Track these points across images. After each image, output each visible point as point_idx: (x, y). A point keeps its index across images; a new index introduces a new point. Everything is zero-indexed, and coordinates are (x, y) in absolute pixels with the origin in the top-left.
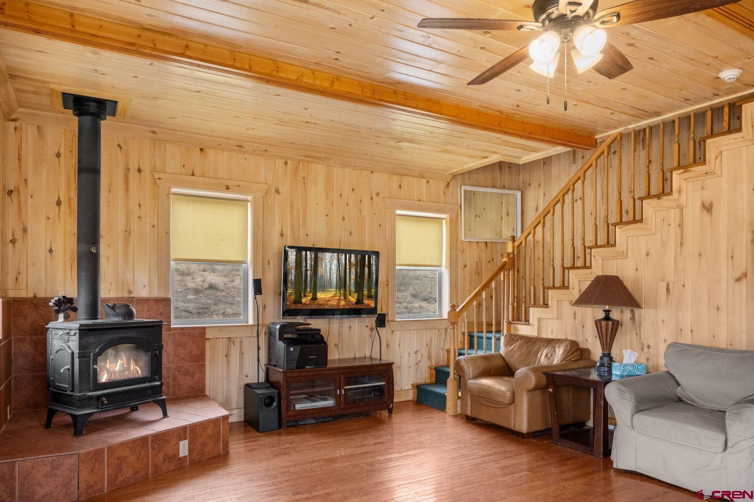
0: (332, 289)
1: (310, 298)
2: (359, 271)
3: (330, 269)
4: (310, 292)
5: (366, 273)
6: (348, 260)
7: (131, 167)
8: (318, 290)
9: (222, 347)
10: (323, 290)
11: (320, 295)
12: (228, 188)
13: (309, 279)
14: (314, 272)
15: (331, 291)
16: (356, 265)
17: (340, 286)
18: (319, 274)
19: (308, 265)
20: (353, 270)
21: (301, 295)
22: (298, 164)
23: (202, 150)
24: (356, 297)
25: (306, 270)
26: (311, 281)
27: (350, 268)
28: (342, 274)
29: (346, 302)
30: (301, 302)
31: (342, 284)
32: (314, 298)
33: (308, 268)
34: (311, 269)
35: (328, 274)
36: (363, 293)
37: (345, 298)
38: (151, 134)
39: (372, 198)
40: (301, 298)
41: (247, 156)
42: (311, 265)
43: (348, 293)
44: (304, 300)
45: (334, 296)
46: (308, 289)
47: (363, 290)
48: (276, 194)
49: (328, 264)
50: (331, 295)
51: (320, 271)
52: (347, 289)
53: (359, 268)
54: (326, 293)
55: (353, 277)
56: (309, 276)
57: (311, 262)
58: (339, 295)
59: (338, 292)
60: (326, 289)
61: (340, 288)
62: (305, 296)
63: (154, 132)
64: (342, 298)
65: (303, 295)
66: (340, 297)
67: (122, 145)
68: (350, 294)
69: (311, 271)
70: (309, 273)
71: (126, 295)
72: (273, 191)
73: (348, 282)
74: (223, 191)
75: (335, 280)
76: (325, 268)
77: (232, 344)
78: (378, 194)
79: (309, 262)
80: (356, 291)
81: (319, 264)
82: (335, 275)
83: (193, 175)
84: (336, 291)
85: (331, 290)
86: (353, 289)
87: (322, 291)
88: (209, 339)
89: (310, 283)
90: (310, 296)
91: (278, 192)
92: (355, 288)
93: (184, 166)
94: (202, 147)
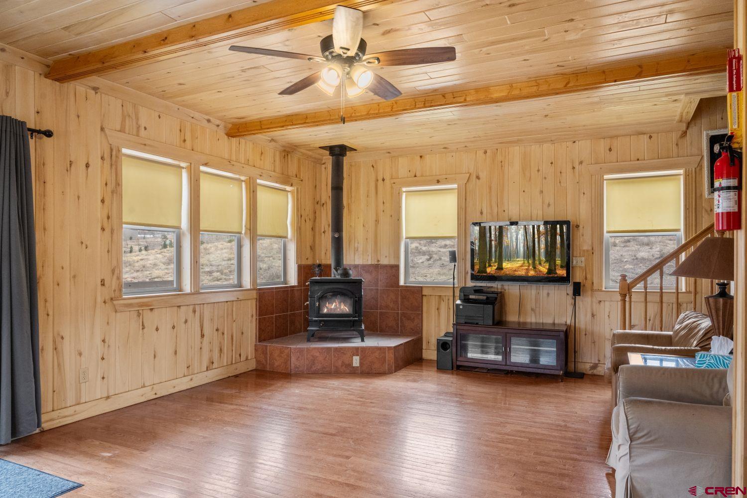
0: (519, 259)
1: (496, 268)
2: (549, 239)
3: (517, 239)
4: (495, 262)
5: (558, 242)
6: (536, 230)
7: (379, 178)
8: (504, 260)
9: (434, 302)
10: (509, 259)
11: (506, 265)
12: (438, 182)
13: (493, 249)
14: (499, 242)
15: (519, 261)
16: (546, 233)
17: (528, 256)
18: (505, 244)
19: (492, 235)
20: (543, 239)
21: (485, 265)
22: (496, 151)
23: (421, 157)
24: (547, 267)
25: (491, 241)
26: (496, 251)
27: (539, 237)
28: (530, 244)
29: (536, 271)
30: (486, 272)
31: (531, 253)
32: (500, 268)
33: (493, 238)
34: (496, 239)
35: (515, 244)
36: (555, 262)
37: (535, 268)
38: (388, 154)
39: (574, 168)
40: (485, 267)
41: (454, 154)
42: (496, 235)
43: (537, 262)
44: (489, 270)
45: (522, 266)
46: (493, 259)
47: (555, 260)
48: (477, 180)
49: (514, 234)
50: (518, 265)
51: (506, 241)
52: (537, 258)
53: (549, 237)
54: (513, 263)
55: (543, 246)
56: (493, 246)
57: (496, 232)
58: (527, 265)
59: (526, 262)
60: (512, 259)
61: (528, 258)
62: (490, 266)
63: (389, 153)
64: (531, 267)
65: (487, 265)
66: (529, 266)
67: (374, 165)
68: (540, 264)
69: (496, 241)
70: (493, 243)
71: (376, 263)
72: (475, 177)
73: (537, 252)
74: (435, 185)
75: (522, 249)
76: (511, 238)
77: (442, 301)
78: (581, 163)
79: (493, 233)
80: (547, 261)
81: (504, 234)
82: (522, 245)
83: (415, 176)
84: (524, 261)
85: (517, 259)
86: (543, 258)
87: (508, 261)
88: (426, 295)
89: (495, 254)
90: (495, 266)
91: (478, 178)
92: (546, 258)
93: (409, 171)
94: (421, 155)
